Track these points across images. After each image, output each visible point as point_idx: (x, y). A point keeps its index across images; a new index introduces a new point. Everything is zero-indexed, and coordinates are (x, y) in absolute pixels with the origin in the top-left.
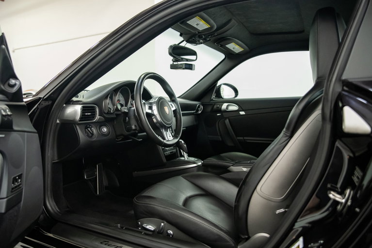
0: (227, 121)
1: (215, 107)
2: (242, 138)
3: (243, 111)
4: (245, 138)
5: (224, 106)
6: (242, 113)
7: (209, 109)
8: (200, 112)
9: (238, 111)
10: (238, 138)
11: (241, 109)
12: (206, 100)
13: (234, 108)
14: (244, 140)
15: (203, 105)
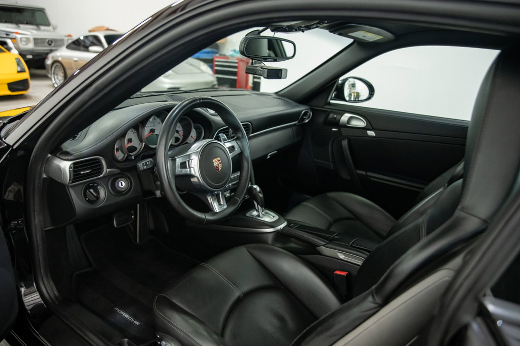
0: (345, 143)
1: (331, 116)
2: (364, 173)
3: (372, 130)
4: (369, 174)
5: (345, 117)
6: (371, 133)
7: (321, 119)
8: (307, 121)
9: (365, 129)
10: (358, 172)
11: (370, 127)
12: (318, 103)
13: (359, 123)
14: (367, 176)
15: (313, 110)
